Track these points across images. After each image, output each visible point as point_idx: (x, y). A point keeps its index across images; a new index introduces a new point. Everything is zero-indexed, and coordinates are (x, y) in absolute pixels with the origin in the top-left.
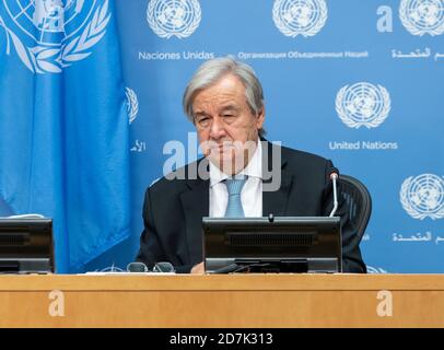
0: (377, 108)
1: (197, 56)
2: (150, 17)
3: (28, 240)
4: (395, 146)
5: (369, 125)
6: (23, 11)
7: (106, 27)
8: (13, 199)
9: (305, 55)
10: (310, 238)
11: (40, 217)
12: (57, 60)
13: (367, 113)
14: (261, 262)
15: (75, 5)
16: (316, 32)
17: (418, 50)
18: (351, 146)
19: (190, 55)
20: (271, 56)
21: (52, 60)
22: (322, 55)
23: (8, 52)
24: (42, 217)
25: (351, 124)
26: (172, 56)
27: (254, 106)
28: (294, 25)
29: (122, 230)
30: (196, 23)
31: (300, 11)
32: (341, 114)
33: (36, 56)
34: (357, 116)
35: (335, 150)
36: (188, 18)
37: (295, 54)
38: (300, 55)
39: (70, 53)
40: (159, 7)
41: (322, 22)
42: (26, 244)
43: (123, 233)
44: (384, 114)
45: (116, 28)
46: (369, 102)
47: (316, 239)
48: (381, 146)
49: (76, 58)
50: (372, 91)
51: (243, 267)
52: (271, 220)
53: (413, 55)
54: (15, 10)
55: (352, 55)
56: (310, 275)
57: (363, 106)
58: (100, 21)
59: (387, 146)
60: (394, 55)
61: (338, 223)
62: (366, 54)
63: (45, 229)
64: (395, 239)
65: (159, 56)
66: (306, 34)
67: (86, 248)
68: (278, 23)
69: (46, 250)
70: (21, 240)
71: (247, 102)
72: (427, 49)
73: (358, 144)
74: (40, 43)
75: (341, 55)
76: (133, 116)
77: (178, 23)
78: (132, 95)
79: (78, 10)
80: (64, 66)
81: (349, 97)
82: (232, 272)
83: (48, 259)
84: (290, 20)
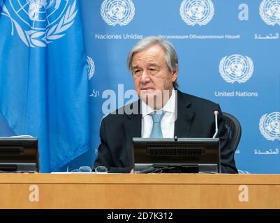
0: (245, 71)
1: (132, 37)
2: (102, 12)
3: (22, 152)
4: (256, 94)
5: (240, 81)
6: (22, 8)
7: (75, 19)
8: (15, 126)
9: (200, 37)
10: (200, 152)
11: (30, 137)
12: (43, 39)
13: (239, 73)
14: (170, 166)
15: (55, 4)
16: (207, 22)
17: (271, 35)
18: (229, 94)
19: (128, 36)
20: (179, 37)
21: (40, 39)
22: (211, 37)
23: (12, 34)
24: (31, 137)
25: (229, 80)
26: (116, 37)
27: (170, 66)
28: (193, 18)
29: (83, 146)
30: (131, 17)
31: (197, 9)
32: (222, 74)
33: (30, 36)
34: (233, 76)
35: (219, 97)
36: (127, 13)
37: (194, 36)
38: (197, 37)
39: (51, 35)
40: (109, 6)
42: (21, 154)
43: (84, 148)
44: (250, 74)
45: (81, 19)
46: (240, 66)
47: (204, 152)
48: (247, 95)
49: (55, 37)
50: (242, 60)
51: (157, 169)
52: (176, 140)
53: (268, 37)
54: (17, 7)
55: (230, 37)
56: (200, 175)
57: (236, 69)
58: (71, 15)
59: (251, 94)
60: (256, 38)
61: (218, 142)
62: (238, 37)
63: (33, 145)
64: (256, 153)
65: (108, 37)
66: (201, 24)
67: (61, 157)
69: (34, 158)
70: (18, 151)
71: (166, 63)
72: (277, 34)
73: (233, 93)
74: (33, 28)
75: (223, 37)
76: (91, 75)
77: (120, 16)
78: (91, 61)
79: (57, 7)
80: (48, 42)
81: (227, 64)
82: (150, 172)
83: (34, 164)
84: (191, 15)
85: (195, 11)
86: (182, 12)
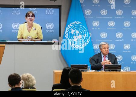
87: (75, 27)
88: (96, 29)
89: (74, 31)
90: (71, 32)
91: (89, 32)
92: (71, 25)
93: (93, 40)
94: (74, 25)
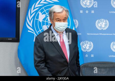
6: (40, 31)
20: (95, 34)
22: (108, 34)
37: (101, 34)
38: (102, 34)
41: (107, 26)
66: (104, 29)
68: (97, 26)
84: (100, 26)
85: (102, 24)
86: (96, 25)
87: (46, 8)
88: (87, 12)
89: (44, 16)
90: (38, 17)
91: (73, 18)
92: (39, 4)
93: (80, 34)
94: (45, 5)
